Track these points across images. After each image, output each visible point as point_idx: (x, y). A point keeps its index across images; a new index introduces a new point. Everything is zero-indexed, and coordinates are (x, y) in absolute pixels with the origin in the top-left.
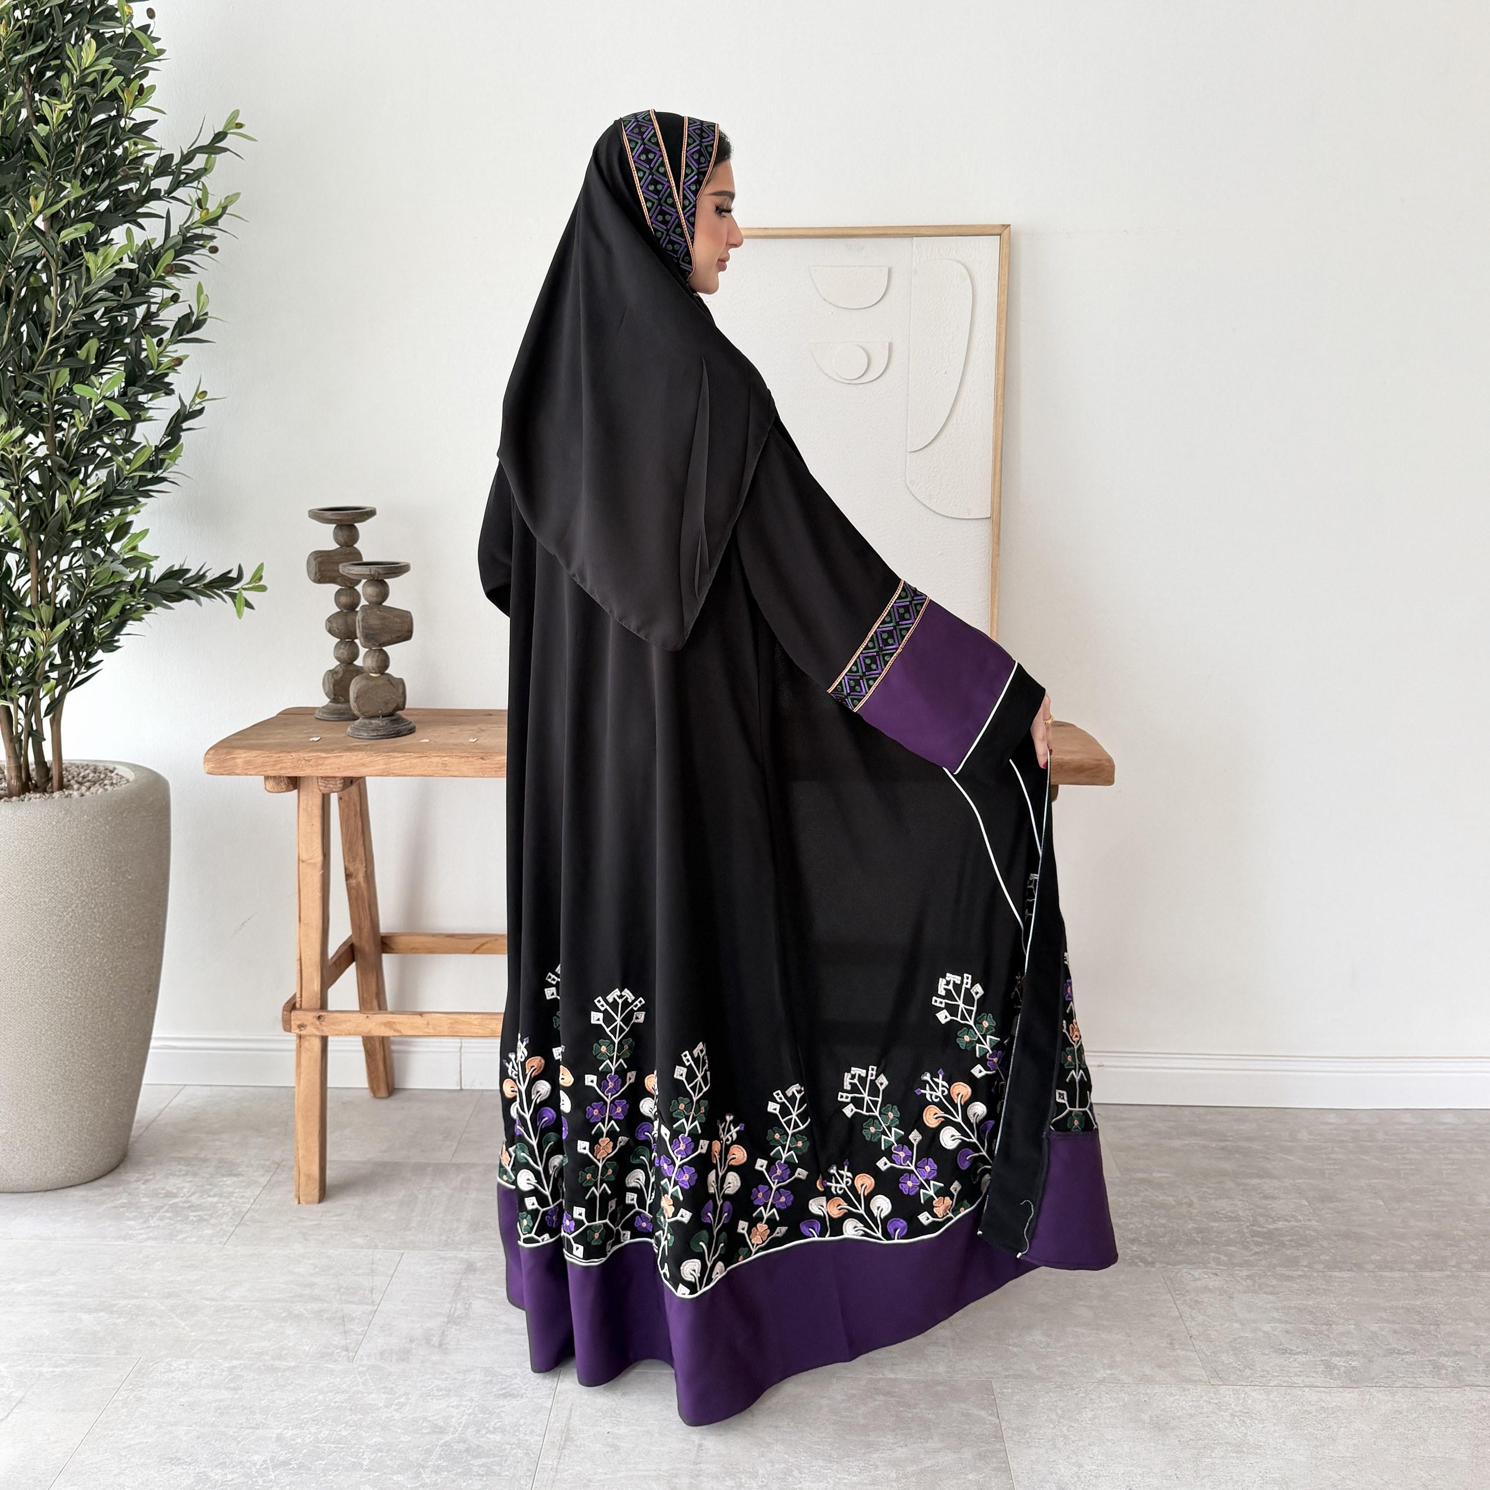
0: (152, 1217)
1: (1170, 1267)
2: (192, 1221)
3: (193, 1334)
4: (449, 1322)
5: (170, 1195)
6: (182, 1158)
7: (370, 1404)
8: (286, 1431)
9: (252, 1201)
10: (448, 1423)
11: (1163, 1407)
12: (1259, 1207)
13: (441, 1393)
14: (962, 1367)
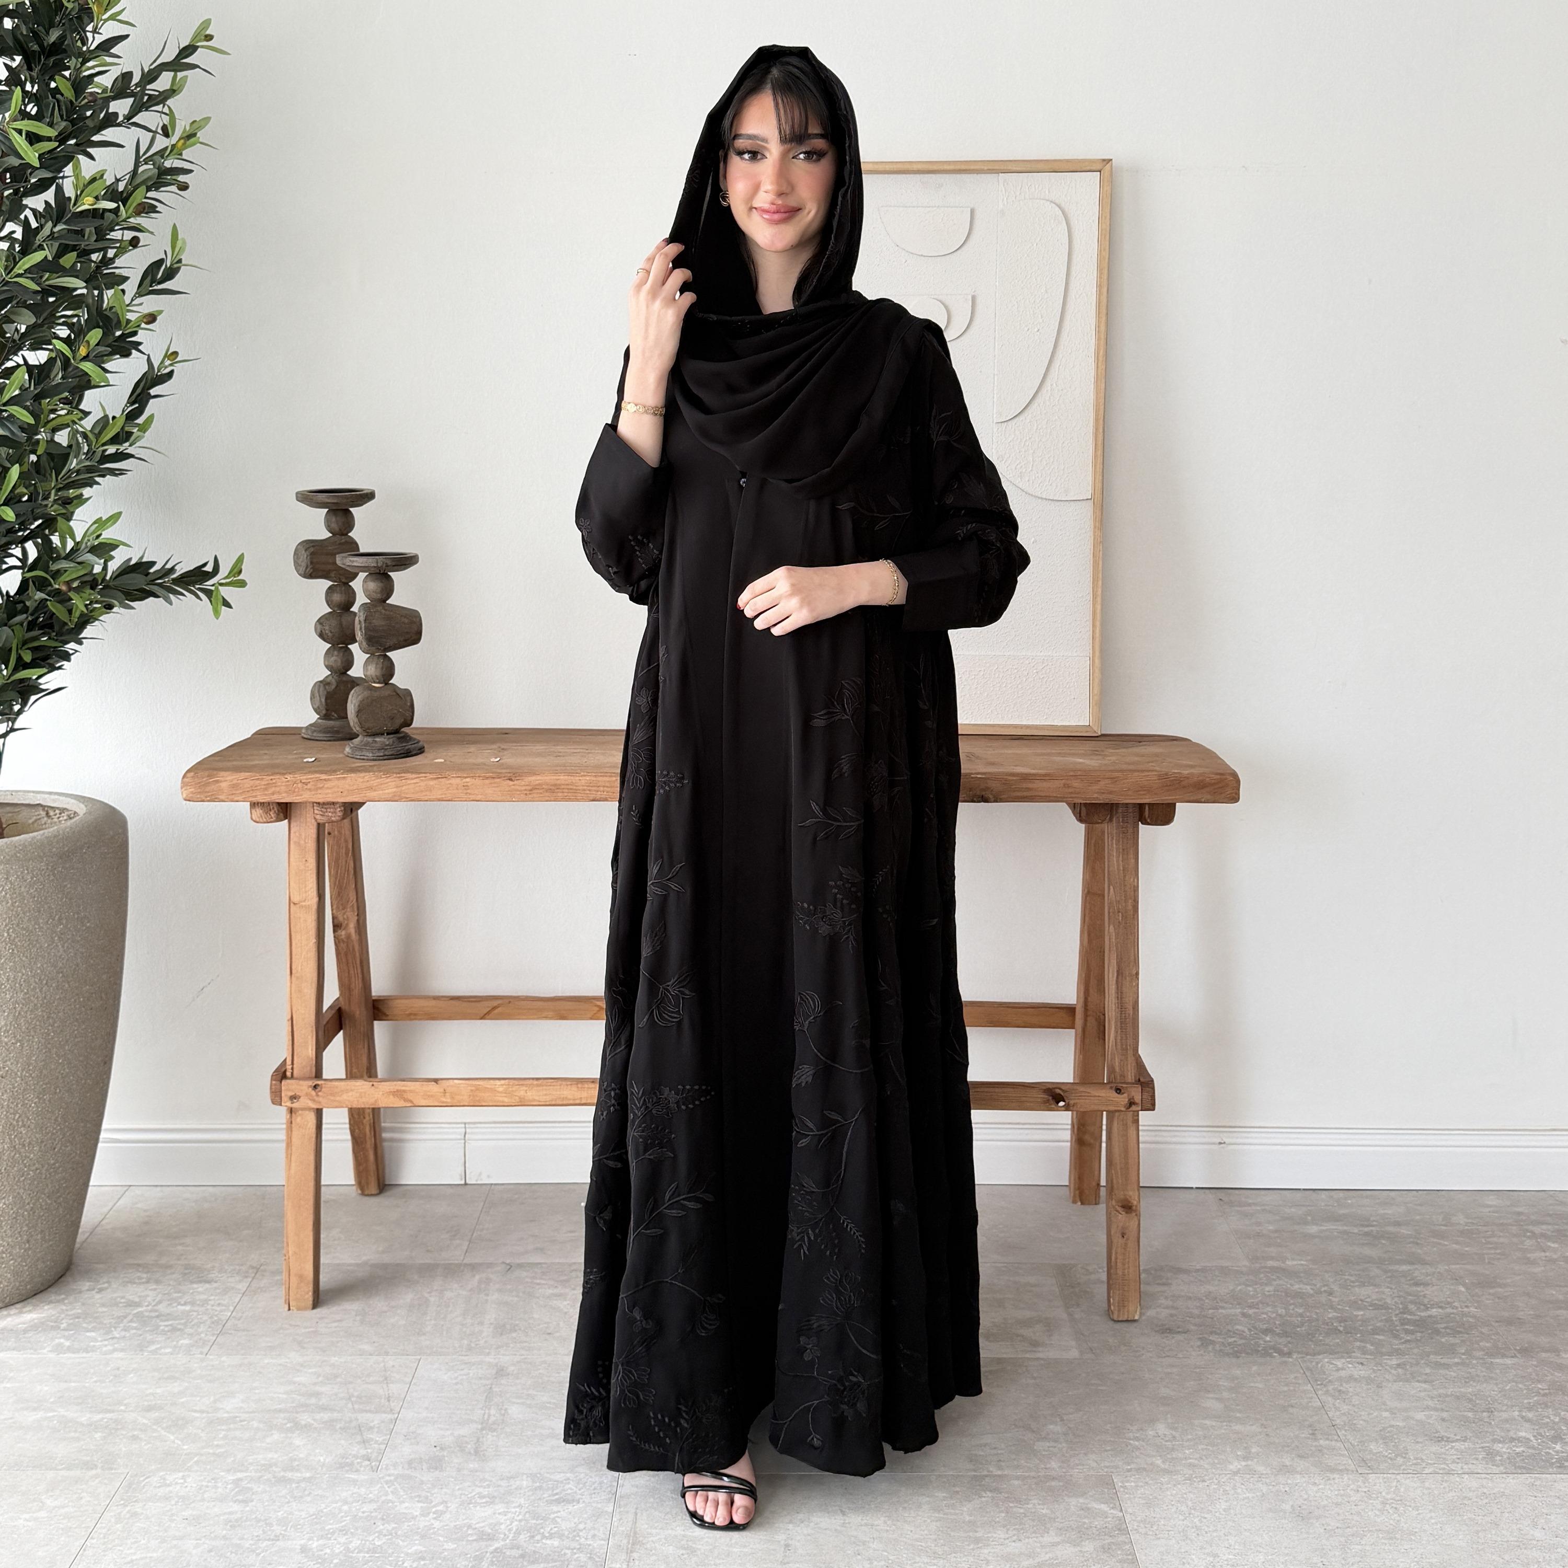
0: (115, 1328)
1: (1308, 1357)
2: (163, 1330)
3: (185, 1447)
4: (482, 1429)
5: (131, 1304)
6: (139, 1265)
7: (404, 1513)
8: (310, 1543)
9: (232, 1308)
10: (497, 1530)
11: (1306, 1496)
12: (1410, 1295)
13: (484, 1500)
14: (1077, 1462)
